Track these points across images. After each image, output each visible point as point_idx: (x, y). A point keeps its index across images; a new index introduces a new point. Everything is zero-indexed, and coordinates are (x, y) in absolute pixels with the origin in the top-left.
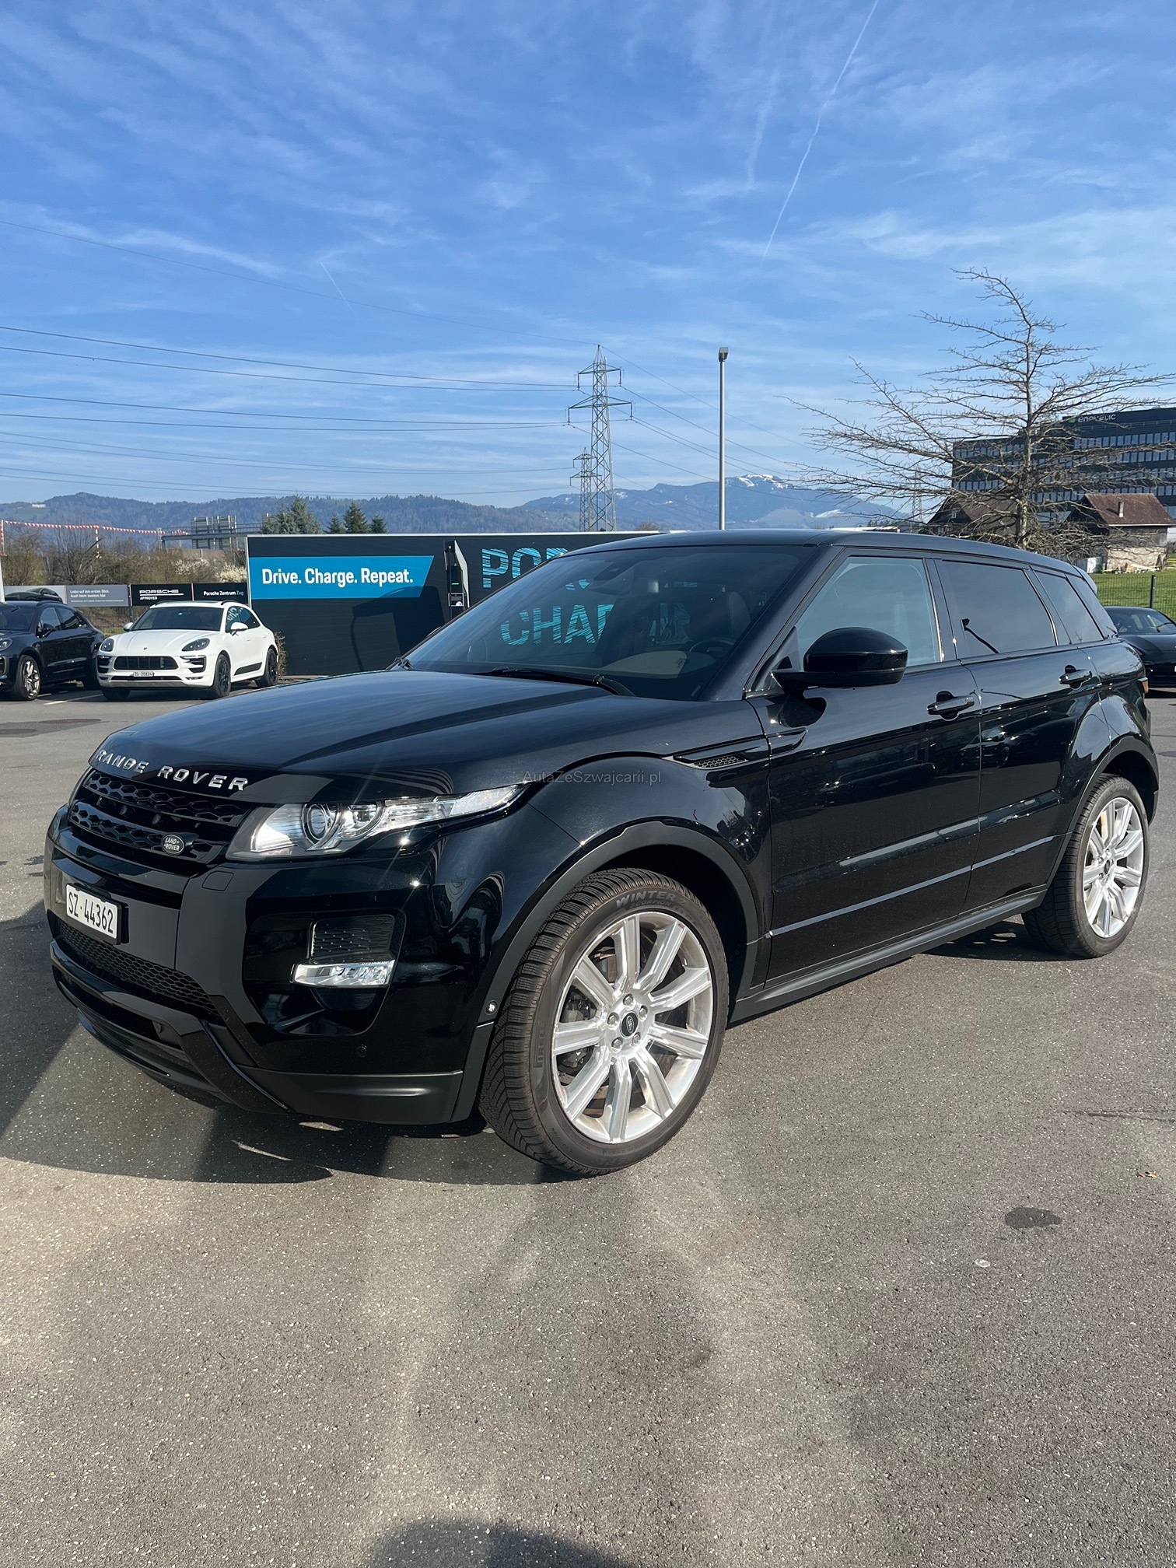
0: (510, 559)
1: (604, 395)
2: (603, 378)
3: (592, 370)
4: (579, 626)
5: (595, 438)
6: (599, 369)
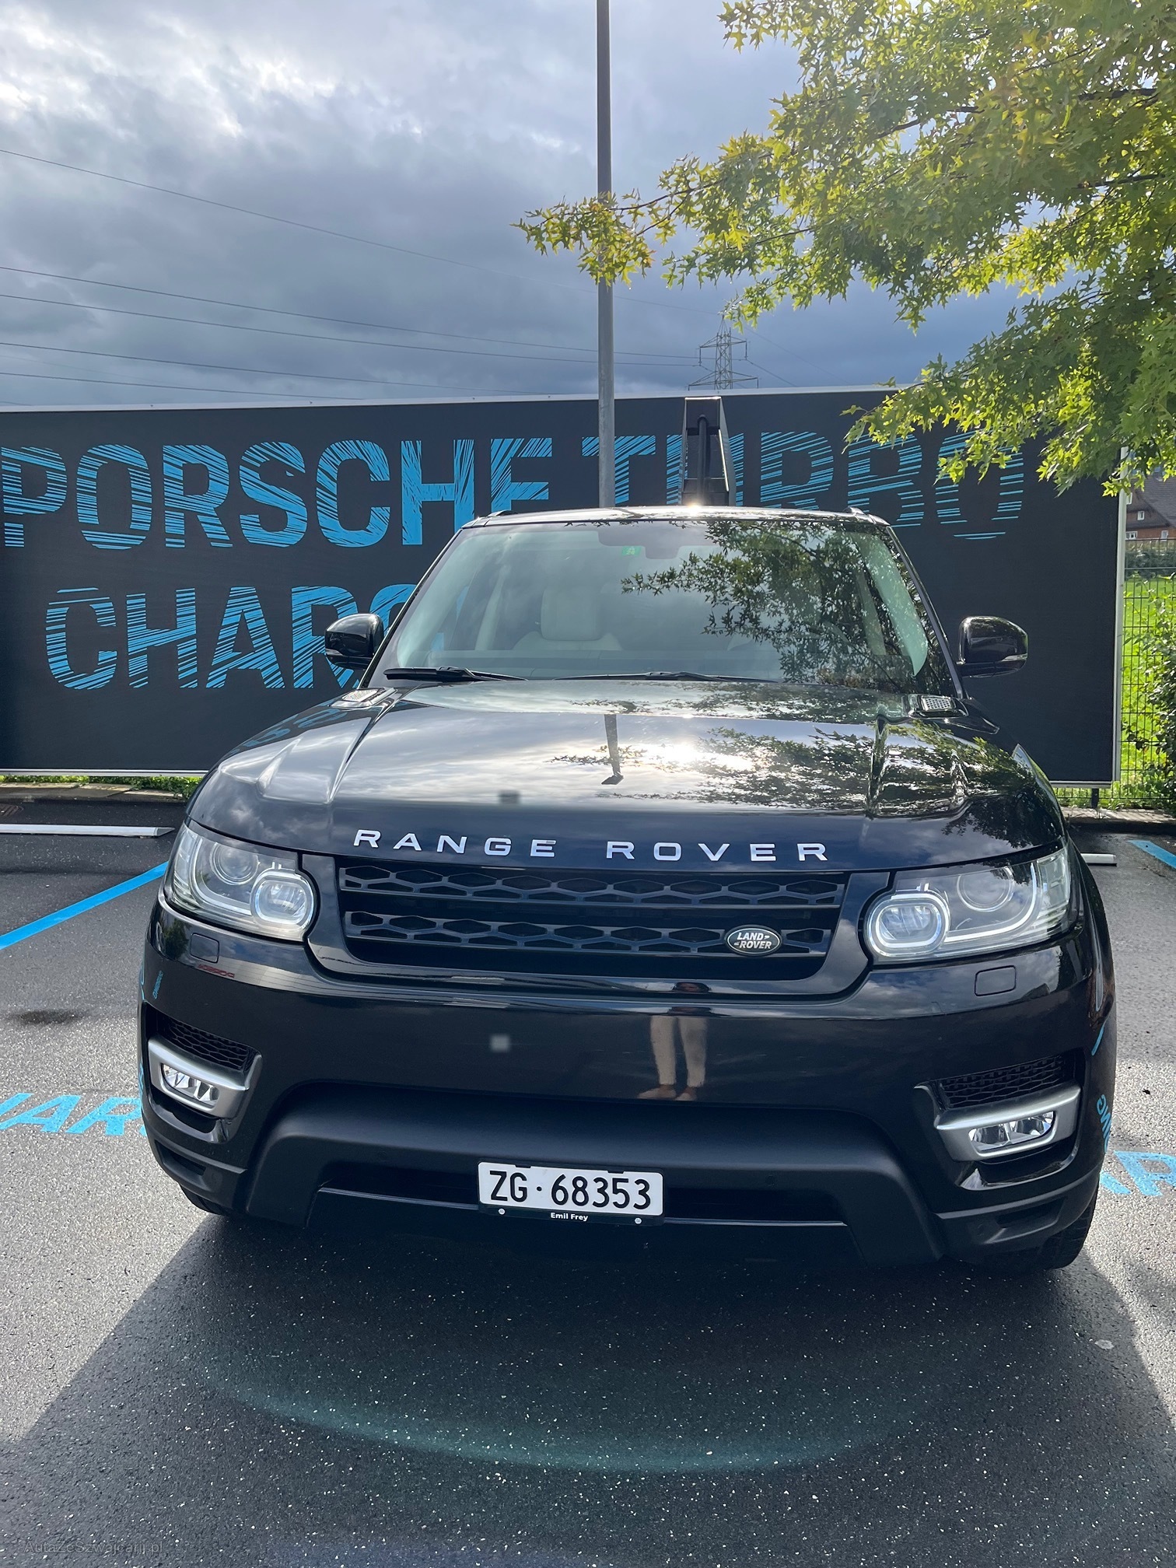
0: (71, 474)
2: (727, 351)
3: (715, 343)
4: (243, 643)
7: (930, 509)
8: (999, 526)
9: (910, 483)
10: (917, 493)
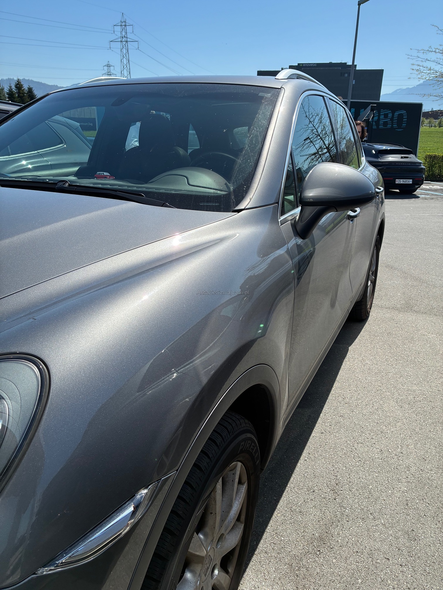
1: (126, 36)
2: (125, 29)
3: (120, 24)
5: (122, 57)
6: (123, 24)
7: (392, 125)
8: (402, 128)
9: (389, 120)
10: (390, 122)
